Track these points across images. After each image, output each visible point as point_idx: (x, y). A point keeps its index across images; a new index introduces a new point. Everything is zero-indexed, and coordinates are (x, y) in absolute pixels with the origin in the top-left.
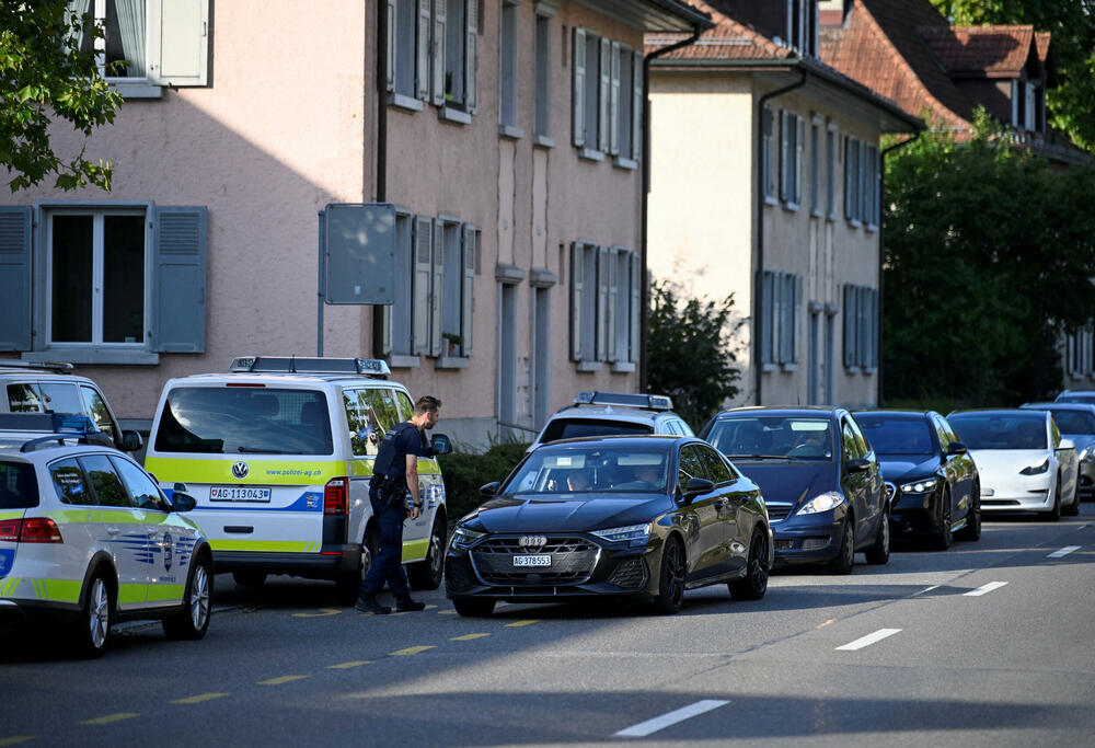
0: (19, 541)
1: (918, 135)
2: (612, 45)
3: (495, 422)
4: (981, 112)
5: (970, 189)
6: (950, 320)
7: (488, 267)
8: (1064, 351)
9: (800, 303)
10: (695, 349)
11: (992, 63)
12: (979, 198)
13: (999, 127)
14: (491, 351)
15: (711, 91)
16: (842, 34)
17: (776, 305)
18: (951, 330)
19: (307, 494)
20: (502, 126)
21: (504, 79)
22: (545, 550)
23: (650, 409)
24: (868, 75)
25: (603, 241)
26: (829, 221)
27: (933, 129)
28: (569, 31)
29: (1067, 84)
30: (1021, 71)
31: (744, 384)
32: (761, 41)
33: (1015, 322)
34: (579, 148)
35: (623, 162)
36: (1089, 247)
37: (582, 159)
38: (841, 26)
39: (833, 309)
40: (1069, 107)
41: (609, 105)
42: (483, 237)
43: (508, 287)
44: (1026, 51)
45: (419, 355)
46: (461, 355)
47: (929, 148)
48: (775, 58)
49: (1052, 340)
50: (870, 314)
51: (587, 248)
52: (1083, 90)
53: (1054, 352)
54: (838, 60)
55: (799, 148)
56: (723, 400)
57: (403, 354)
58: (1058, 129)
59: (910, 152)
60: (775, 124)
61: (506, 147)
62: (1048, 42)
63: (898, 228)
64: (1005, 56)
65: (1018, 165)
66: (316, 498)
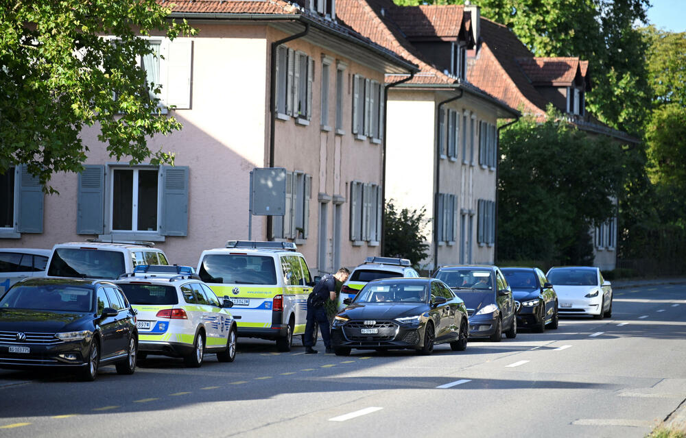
0: (170, 318)
1: (517, 120)
2: (371, 81)
3: (317, 270)
4: (550, 107)
5: (544, 148)
6: (534, 218)
7: (315, 195)
8: (593, 235)
9: (456, 210)
10: (406, 234)
11: (556, 78)
12: (549, 153)
13: (560, 115)
14: (316, 236)
15: (413, 100)
16: (475, 63)
17: (445, 211)
18: (534, 223)
19: (265, 302)
20: (322, 126)
21: (323, 102)
22: (375, 326)
23: (400, 265)
24: (490, 85)
25: (365, 181)
26: (471, 166)
27: (525, 114)
28: (352, 76)
29: (597, 87)
30: (572, 82)
31: (430, 252)
32: (439, 74)
33: (568, 219)
34: (355, 135)
35: (375, 140)
36: (607, 179)
37: (357, 139)
38: (475, 58)
39: (472, 212)
40: (598, 99)
41: (369, 112)
42: (313, 180)
43: (324, 204)
44: (574, 71)
45: (286, 238)
46: (303, 238)
47: (523, 126)
48: (448, 84)
49: (588, 229)
50: (491, 215)
51: (358, 184)
52: (605, 91)
53: (588, 235)
54: (473, 76)
55: (457, 129)
56: (420, 260)
57: (279, 238)
58: (591, 112)
59: (512, 128)
60: (446, 117)
61: (324, 135)
62: (587, 66)
63: (506, 169)
64: (563, 74)
65: (570, 135)
66: (269, 304)
